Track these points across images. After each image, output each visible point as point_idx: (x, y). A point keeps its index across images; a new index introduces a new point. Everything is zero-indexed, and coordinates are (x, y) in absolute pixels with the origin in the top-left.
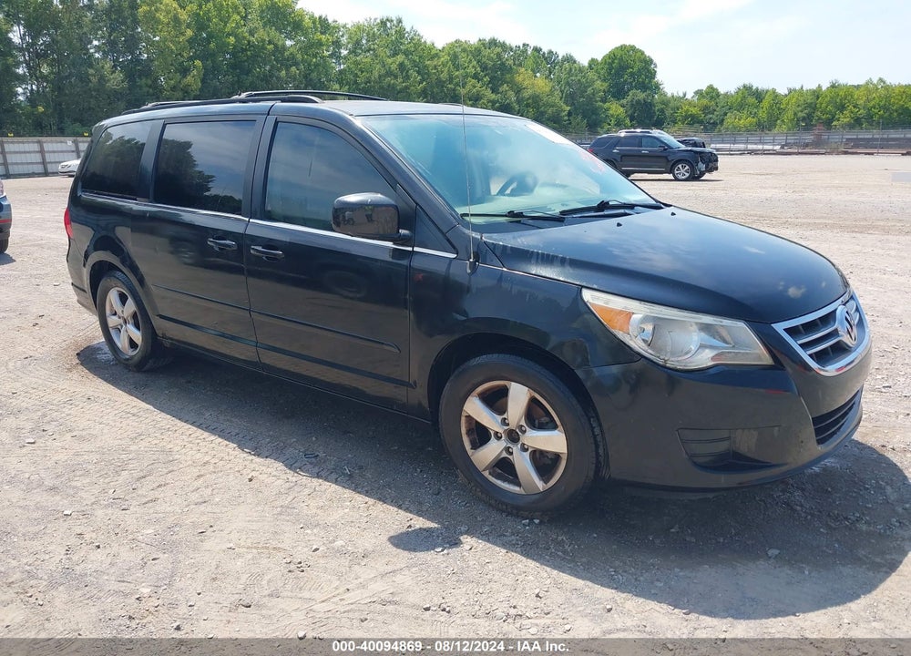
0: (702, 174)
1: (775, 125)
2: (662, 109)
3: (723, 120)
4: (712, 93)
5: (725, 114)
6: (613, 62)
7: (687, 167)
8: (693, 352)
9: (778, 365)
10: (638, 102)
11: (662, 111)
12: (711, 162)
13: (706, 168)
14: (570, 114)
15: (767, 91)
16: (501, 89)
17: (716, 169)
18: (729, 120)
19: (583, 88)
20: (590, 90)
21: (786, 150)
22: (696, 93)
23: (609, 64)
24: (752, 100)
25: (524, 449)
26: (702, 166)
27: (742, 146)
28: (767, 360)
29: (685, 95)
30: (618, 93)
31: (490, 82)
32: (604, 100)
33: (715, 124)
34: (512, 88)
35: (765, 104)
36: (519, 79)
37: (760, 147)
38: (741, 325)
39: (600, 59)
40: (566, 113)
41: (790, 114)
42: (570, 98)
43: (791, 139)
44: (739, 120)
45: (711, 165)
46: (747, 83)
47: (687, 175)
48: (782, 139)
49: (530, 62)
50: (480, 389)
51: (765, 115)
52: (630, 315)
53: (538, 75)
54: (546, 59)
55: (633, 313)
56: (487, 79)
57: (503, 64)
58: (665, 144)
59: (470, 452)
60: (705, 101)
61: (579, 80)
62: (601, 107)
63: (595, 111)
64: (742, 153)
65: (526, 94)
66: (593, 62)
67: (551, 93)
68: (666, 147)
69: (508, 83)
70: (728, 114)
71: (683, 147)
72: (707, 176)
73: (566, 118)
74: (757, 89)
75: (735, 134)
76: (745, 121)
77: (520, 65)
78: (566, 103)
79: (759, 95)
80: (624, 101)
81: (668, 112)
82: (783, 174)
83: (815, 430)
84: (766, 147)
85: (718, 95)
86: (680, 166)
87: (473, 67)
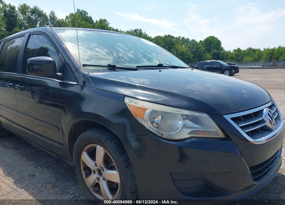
0: (234, 74)
1: (260, 60)
2: (223, 55)
3: (242, 59)
4: (239, 50)
5: (243, 57)
6: (207, 41)
7: (229, 71)
8: (179, 130)
9: (227, 138)
10: (215, 53)
11: (223, 56)
12: (237, 70)
13: (235, 71)
14: (193, 57)
15: (257, 50)
16: (171, 50)
17: (239, 72)
18: (245, 59)
19: (197, 49)
20: (200, 50)
21: (263, 67)
22: (234, 50)
23: (206, 42)
24: (252, 52)
25: (104, 179)
26: (234, 71)
27: (249, 66)
28: (221, 135)
29: (230, 51)
30: (209, 51)
31: (168, 48)
32: (204, 53)
33: (240, 60)
34: (175, 50)
35: (256, 53)
36: (177, 47)
37: (255, 66)
38: (205, 115)
39: (203, 41)
40: (192, 57)
41: (265, 56)
42: (193, 53)
43: (265, 64)
44: (248, 58)
45: (236, 71)
46: (250, 47)
47: (229, 74)
48: (262, 64)
49: (181, 42)
50: (86, 148)
51: (256, 57)
52: (145, 109)
53: (183, 46)
54: (186, 41)
55: (146, 109)
56: (167, 47)
57: (172, 43)
58: (222, 64)
59: (85, 178)
60: (237, 53)
61: (196, 47)
62: (204, 55)
63: (201, 56)
64: (249, 68)
65: (179, 52)
66: (201, 41)
67: (187, 51)
68: (221, 65)
69: (174, 48)
70: (244, 57)
71: (227, 65)
72: (235, 74)
73: (192, 59)
74: (253, 49)
75: (247, 63)
76: (250, 59)
77: (178, 43)
78: (192, 54)
79: (254, 51)
80: (211, 53)
81: (225, 57)
82: (262, 74)
83: (252, 173)
84: (256, 66)
85: (241, 51)
86: (226, 71)
87: (163, 44)
